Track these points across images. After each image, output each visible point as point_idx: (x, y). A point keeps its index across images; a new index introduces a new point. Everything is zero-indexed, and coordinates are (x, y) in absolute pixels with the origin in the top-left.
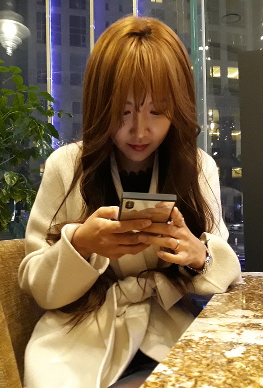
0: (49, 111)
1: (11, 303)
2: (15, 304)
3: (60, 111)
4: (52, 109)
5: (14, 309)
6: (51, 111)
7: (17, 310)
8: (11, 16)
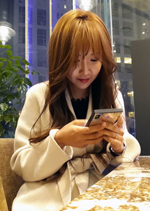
0: (27, 71)
1: (4, 173)
2: (6, 174)
3: (33, 71)
4: (28, 70)
5: (6, 177)
6: (28, 71)
7: (8, 178)
8: (5, 24)
